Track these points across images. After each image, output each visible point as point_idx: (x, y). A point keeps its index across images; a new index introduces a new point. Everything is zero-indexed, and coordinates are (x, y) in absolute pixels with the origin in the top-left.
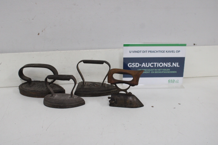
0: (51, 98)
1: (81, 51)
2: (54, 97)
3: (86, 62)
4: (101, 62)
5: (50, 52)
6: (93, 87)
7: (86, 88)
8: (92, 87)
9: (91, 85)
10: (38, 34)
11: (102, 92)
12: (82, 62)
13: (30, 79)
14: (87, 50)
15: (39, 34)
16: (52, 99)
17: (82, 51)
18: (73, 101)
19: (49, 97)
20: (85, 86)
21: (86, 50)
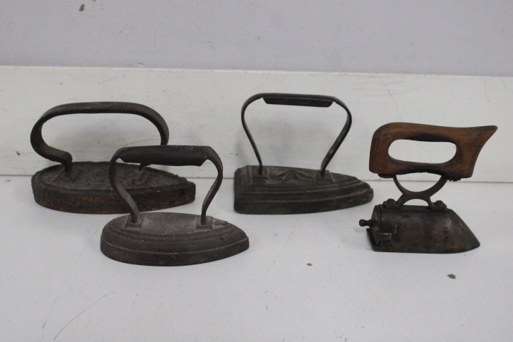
0: (129, 229)
1: (216, 71)
2: (140, 226)
3: (272, 99)
4: (323, 102)
5: (117, 69)
6: (292, 181)
7: (271, 187)
8: (287, 182)
9: (282, 175)
10: (79, 7)
11: (325, 199)
12: (262, 99)
13: (68, 156)
14: (238, 71)
15: (82, 8)
16: (137, 232)
17: (220, 71)
18: (213, 239)
19: (123, 227)
20: (267, 178)
21: (233, 71)
